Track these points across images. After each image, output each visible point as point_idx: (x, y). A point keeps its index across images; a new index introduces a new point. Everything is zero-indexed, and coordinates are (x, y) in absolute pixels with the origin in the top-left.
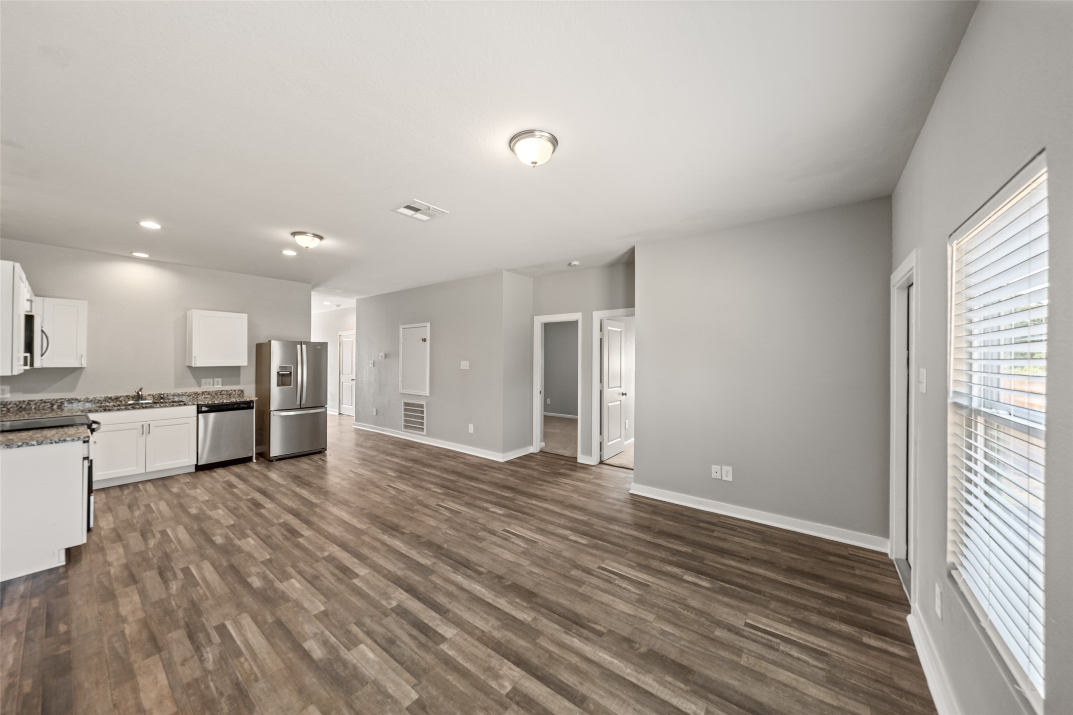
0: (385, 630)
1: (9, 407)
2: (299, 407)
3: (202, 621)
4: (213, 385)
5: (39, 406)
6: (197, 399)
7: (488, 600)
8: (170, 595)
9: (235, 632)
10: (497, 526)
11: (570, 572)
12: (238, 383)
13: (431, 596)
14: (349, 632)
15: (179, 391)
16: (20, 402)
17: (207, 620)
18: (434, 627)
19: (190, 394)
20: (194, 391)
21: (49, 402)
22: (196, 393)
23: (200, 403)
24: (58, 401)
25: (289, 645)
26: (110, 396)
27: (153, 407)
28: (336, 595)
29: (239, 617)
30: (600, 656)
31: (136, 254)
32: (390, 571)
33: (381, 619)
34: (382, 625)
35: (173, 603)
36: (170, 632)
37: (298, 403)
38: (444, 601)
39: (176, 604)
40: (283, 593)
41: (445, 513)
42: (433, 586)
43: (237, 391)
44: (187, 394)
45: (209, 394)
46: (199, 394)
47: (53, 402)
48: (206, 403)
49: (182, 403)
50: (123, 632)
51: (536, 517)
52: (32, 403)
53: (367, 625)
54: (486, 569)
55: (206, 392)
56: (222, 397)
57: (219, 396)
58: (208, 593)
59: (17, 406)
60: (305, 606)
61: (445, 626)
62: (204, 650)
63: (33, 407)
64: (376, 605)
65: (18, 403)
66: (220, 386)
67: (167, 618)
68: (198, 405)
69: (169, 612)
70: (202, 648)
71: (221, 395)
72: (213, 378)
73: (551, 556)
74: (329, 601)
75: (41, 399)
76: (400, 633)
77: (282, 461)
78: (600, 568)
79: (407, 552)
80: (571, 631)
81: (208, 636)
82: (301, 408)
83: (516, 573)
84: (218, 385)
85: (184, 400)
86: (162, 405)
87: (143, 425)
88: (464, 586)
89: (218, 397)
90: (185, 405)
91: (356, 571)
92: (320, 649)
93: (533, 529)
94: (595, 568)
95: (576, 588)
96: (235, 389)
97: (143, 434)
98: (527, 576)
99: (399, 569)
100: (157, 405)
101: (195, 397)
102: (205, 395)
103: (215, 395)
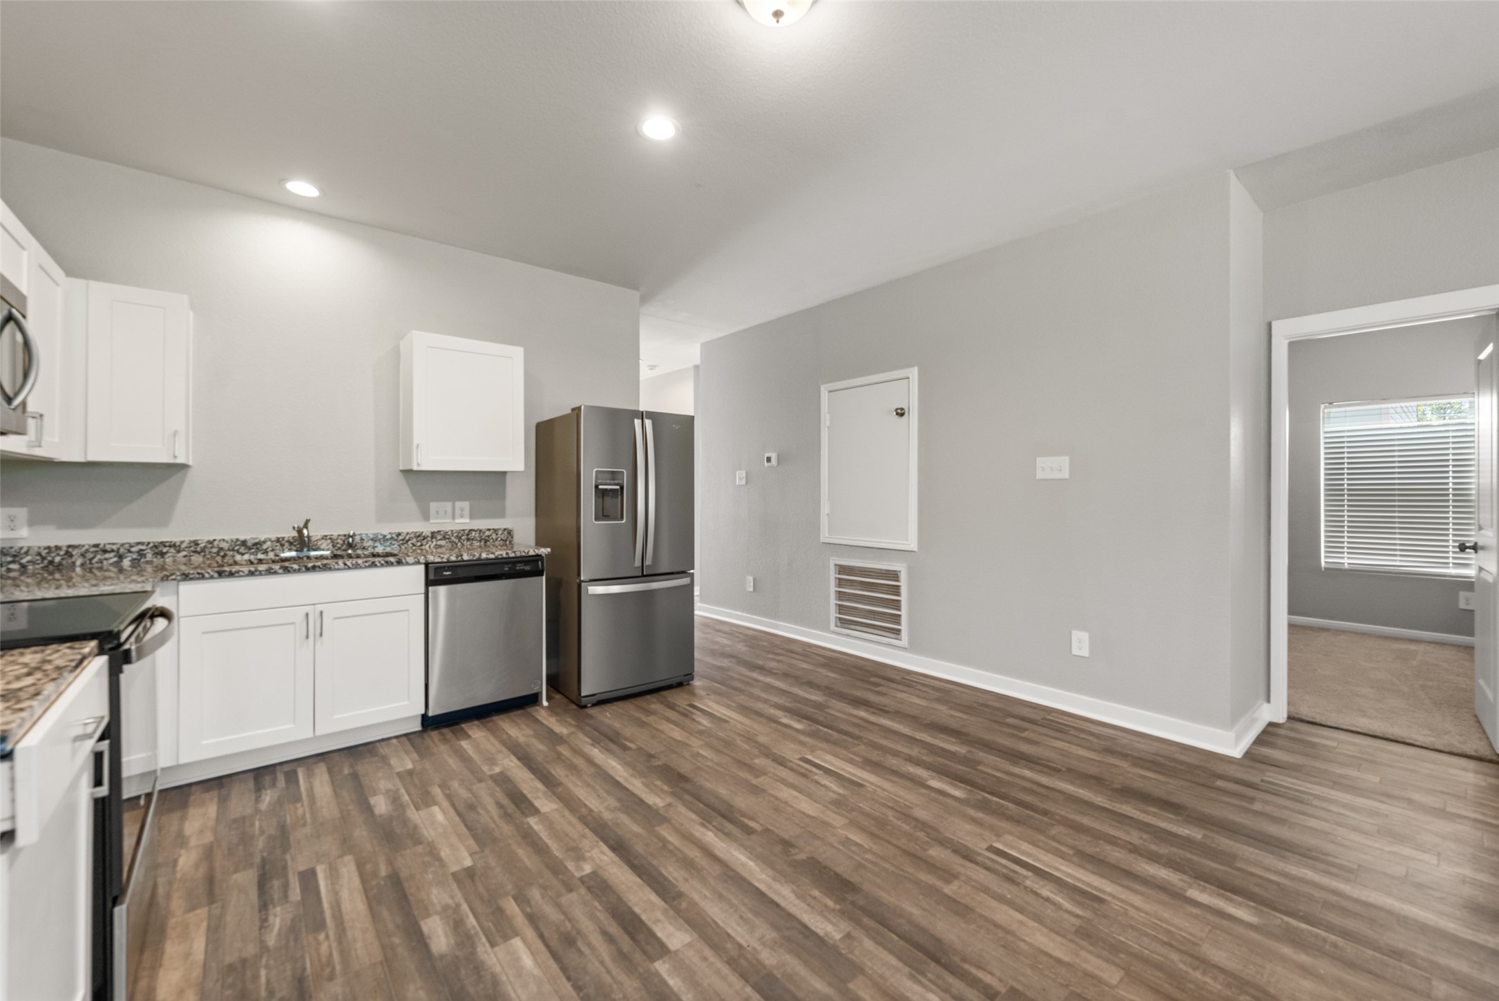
1: (24, 561)
2: (640, 574)
4: (454, 518)
5: (91, 560)
6: (422, 550)
12: (501, 514)
15: (386, 529)
16: (49, 548)
19: (407, 538)
20: (415, 530)
21: (113, 551)
22: (418, 536)
23: (431, 558)
24: (133, 549)
26: (242, 538)
27: (330, 569)
37: (638, 563)
43: (500, 532)
44: (401, 538)
45: (444, 538)
46: (425, 538)
47: (122, 550)
48: (445, 560)
49: (392, 559)
52: (75, 553)
55: (439, 531)
56: (471, 545)
57: (465, 543)
59: (43, 558)
63: (78, 563)
65: (44, 553)
66: (467, 520)
68: (427, 565)
71: (468, 540)
72: (453, 500)
75: (96, 542)
82: (643, 576)
84: (462, 516)
85: (396, 552)
86: (350, 563)
87: (308, 615)
89: (463, 545)
90: (399, 563)
96: (496, 527)
97: (308, 636)
100: (340, 562)
101: (419, 544)
102: (437, 541)
103: (457, 541)
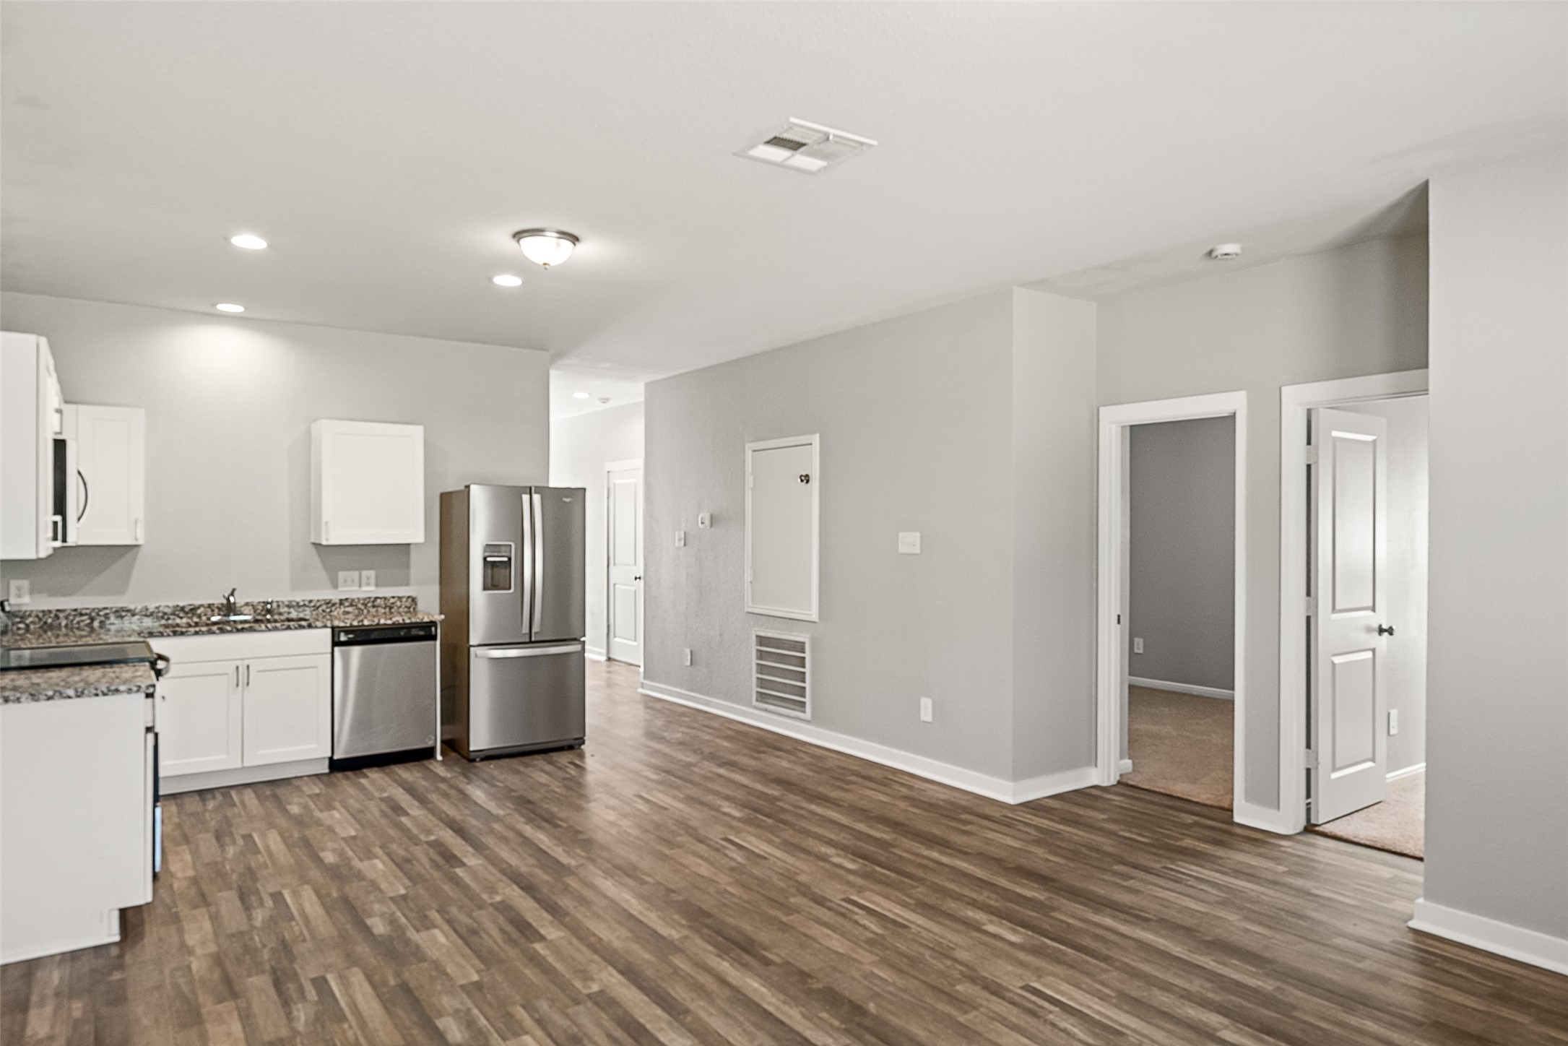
0: (569, 1023)
1: (28, 622)
2: (528, 640)
3: (294, 968)
4: (360, 586)
5: (72, 620)
6: (331, 616)
7: (766, 1006)
8: (253, 927)
9: (340, 991)
10: (834, 891)
11: (955, 986)
12: (406, 582)
13: (664, 985)
14: (510, 1016)
15: (299, 597)
16: (43, 611)
17: (302, 968)
18: (653, 1031)
19: (318, 604)
20: (325, 598)
21: (86, 614)
22: (328, 603)
23: (336, 623)
24: (102, 613)
25: (415, 1019)
26: (181, 604)
27: (255, 631)
28: (501, 961)
29: (347, 971)
31: (224, 307)
32: (600, 939)
33: (567, 1007)
34: (567, 1016)
35: (257, 938)
36: (250, 975)
37: (525, 630)
38: (684, 995)
39: (261, 942)
40: (418, 947)
41: (734, 855)
42: (671, 971)
43: (404, 600)
44: (312, 604)
45: (351, 605)
46: (334, 605)
47: (93, 614)
48: (348, 625)
49: (304, 623)
50: (189, 967)
51: (928, 883)
52: (61, 615)
53: (541, 1011)
54: (783, 958)
55: (346, 599)
56: (377, 611)
57: (371, 609)
58: (305, 932)
59: (40, 620)
60: (449, 970)
61: (674, 1032)
62: (294, 1007)
63: (64, 623)
64: (564, 986)
65: (41, 615)
66: (373, 588)
67: (247, 958)
68: (333, 628)
69: (249, 950)
70: (292, 1004)
71: (374, 606)
72: (360, 569)
73: (927, 954)
74: (488, 969)
75: (75, 607)
76: (591, 1028)
77: (493, 762)
78: (1026, 988)
79: (641, 913)
81: (301, 990)
82: (531, 642)
83: (841, 972)
84: (368, 584)
85: (307, 617)
86: (269, 625)
87: (237, 668)
88: (730, 979)
89: (369, 611)
90: (310, 626)
91: (542, 931)
92: (461, 1031)
93: (910, 904)
94: (1014, 986)
95: (955, 1013)
96: (400, 595)
97: (237, 685)
98: (862, 980)
99: (618, 938)
100: (261, 625)
101: (328, 610)
102: (345, 607)
103: (362, 607)
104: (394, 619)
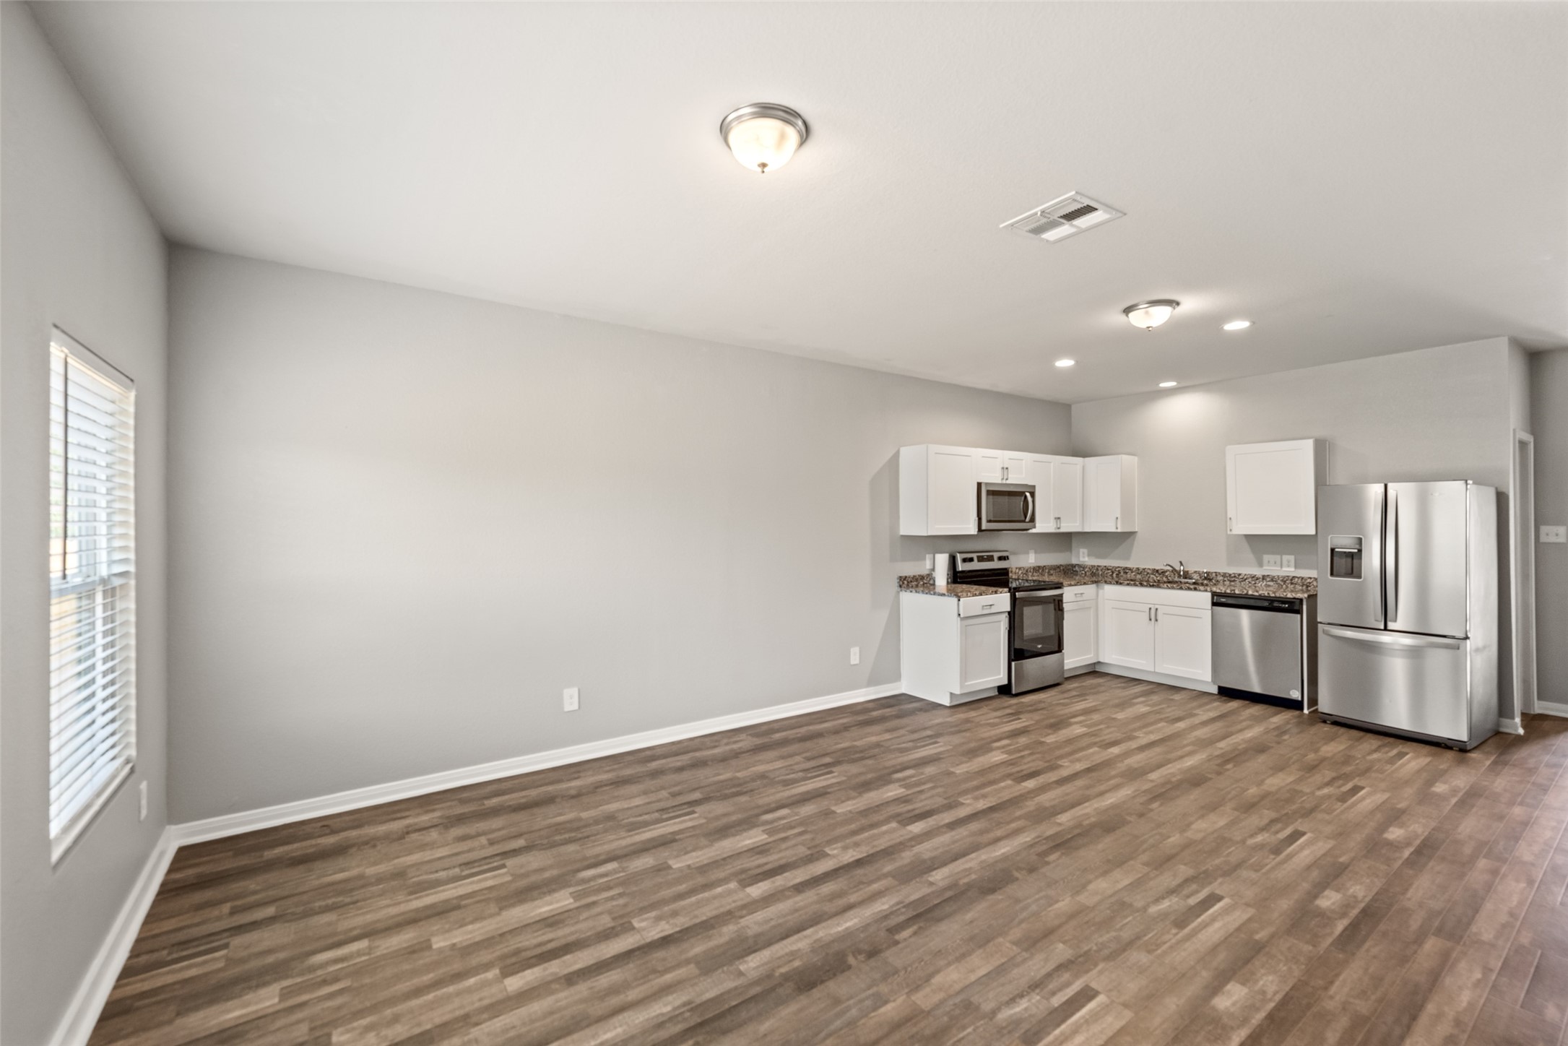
1: (1086, 571)
2: (1383, 627)
4: (1281, 567)
5: (1104, 572)
15: (1231, 571)
16: (1092, 566)
19: (1245, 577)
20: (1251, 573)
21: (1110, 569)
22: (1253, 577)
24: (1117, 570)
26: (1157, 568)
27: (1160, 587)
30: (615, 1028)
37: (1377, 616)
44: (1241, 577)
45: (1272, 580)
46: (1257, 579)
47: (1113, 570)
48: (1223, 592)
52: (1099, 569)
55: (1269, 575)
57: (1289, 585)
59: (1091, 570)
63: (1100, 573)
66: (1293, 569)
68: (1212, 593)
71: (1292, 584)
72: (1281, 553)
75: (1105, 565)
80: (688, 1011)
82: (1385, 630)
84: (1289, 566)
86: (1169, 585)
87: (1150, 609)
89: (1287, 587)
90: (1195, 589)
96: (1303, 576)
97: (1150, 620)
100: (1165, 585)
101: (1253, 582)
102: (1267, 582)
103: (1282, 584)
104: (1260, 592)
